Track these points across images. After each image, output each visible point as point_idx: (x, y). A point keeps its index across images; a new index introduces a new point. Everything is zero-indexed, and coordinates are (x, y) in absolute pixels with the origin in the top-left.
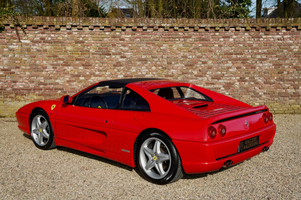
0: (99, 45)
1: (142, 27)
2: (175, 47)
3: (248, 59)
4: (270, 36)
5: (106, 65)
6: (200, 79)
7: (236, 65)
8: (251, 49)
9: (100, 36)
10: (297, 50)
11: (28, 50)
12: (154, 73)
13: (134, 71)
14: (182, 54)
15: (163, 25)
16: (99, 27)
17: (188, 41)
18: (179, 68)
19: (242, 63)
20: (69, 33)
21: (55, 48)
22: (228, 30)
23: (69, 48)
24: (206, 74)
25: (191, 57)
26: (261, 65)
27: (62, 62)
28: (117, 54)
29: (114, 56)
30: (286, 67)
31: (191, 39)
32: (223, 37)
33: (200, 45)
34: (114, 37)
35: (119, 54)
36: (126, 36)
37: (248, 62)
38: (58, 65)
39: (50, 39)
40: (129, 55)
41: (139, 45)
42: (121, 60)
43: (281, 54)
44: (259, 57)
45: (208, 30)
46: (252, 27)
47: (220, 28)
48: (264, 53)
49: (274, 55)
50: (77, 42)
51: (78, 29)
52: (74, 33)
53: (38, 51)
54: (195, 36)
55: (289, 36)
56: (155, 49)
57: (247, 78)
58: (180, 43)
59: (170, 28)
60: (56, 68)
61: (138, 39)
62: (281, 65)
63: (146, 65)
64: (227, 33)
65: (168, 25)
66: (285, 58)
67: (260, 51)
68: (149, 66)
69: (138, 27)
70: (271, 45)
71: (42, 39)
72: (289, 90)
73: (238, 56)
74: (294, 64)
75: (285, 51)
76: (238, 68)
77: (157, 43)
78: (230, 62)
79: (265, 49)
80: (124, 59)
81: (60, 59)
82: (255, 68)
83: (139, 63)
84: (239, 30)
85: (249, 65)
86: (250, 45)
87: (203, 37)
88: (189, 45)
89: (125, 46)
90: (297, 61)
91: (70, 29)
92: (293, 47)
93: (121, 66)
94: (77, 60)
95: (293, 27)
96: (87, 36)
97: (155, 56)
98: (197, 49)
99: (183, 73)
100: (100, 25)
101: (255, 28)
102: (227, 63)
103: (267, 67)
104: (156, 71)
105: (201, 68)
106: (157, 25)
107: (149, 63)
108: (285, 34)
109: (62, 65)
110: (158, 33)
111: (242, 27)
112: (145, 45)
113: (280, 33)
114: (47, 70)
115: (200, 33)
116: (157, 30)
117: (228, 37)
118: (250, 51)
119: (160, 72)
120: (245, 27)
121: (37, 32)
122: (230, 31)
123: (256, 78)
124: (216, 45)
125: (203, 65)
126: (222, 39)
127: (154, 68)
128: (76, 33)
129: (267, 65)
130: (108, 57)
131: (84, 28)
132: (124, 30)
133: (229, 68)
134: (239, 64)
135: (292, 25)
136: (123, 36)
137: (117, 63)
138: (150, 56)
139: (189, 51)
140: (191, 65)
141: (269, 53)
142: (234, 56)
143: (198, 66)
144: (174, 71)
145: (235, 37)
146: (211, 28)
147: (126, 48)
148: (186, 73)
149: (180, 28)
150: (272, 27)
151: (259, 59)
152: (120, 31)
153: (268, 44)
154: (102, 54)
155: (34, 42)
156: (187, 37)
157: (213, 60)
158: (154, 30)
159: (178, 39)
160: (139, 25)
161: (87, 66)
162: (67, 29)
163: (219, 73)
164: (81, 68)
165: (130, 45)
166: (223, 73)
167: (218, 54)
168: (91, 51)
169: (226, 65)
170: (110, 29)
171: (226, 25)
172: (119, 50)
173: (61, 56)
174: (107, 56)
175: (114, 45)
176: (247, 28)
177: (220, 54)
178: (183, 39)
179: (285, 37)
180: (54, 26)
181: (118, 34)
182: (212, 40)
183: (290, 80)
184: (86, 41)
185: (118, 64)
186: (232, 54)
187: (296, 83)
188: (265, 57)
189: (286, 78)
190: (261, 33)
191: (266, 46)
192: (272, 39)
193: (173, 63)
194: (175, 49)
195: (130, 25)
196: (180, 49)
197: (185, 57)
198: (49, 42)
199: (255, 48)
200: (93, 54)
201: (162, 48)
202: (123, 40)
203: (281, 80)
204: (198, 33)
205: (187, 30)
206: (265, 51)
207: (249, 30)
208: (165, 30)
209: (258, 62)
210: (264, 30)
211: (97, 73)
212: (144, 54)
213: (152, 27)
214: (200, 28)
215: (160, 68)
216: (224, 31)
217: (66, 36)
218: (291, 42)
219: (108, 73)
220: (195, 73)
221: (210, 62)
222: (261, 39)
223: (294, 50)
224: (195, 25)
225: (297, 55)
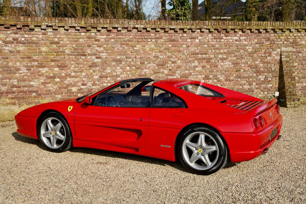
0: (74, 45)
1: (117, 28)
2: (147, 48)
3: (211, 59)
4: (230, 38)
5: (82, 65)
6: (170, 77)
7: (201, 64)
8: (214, 49)
9: (75, 37)
10: (251, 50)
11: (0, 51)
12: (129, 73)
13: (109, 71)
14: (154, 54)
15: (136, 26)
16: (74, 27)
17: (159, 42)
18: (152, 68)
19: (206, 62)
20: (43, 34)
21: (29, 49)
22: (194, 32)
23: (44, 49)
24: (175, 73)
25: (162, 57)
26: (222, 64)
27: (36, 63)
28: (92, 55)
29: (89, 57)
30: (243, 65)
31: (162, 40)
32: (191, 38)
33: (170, 46)
34: (89, 38)
35: (95, 54)
36: (101, 37)
37: (212, 61)
38: (33, 66)
39: (23, 39)
40: (104, 55)
41: (114, 46)
42: (96, 60)
43: (238, 53)
44: (220, 56)
45: (177, 32)
46: (215, 29)
47: (188, 29)
48: (225, 53)
49: (233, 55)
50: (52, 43)
51: (53, 29)
52: (49, 33)
53: (11, 52)
54: (165, 37)
55: (244, 38)
56: (129, 49)
57: (211, 76)
58: (152, 44)
59: (144, 29)
60: (30, 70)
61: (113, 40)
62: (238, 64)
63: (121, 65)
64: (194, 35)
65: (141, 26)
66: (242, 58)
67: (221, 51)
68: (124, 66)
69: (113, 28)
70: (230, 46)
71: (15, 39)
72: (245, 87)
73: (204, 56)
74: (249, 63)
75: (242, 51)
76: (203, 67)
77: (130, 43)
78: (196, 62)
79: (225, 49)
80: (99, 60)
81: (34, 60)
82: (217, 67)
83: (114, 63)
84: (203, 32)
85: (213, 64)
86: (213, 46)
87: (173, 38)
88: (160, 45)
89: (100, 47)
90: (251, 60)
91: (45, 30)
92: (247, 47)
93: (96, 66)
94: (52, 61)
95: (248, 29)
96: (62, 36)
97: (129, 56)
98: (168, 49)
99: (155, 73)
100: (76, 25)
101: (217, 30)
102: (194, 62)
103: (227, 66)
104: (130, 71)
105: (171, 68)
106: (132, 26)
107: (123, 63)
108: (241, 36)
109: (36, 66)
110: (132, 34)
111: (206, 29)
112: (119, 46)
113: (237, 35)
114: (20, 72)
115: (170, 35)
116: (131, 31)
117: (195, 38)
118: (213, 51)
119: (134, 72)
120: (209, 29)
121: (9, 32)
122: (196, 33)
123: (218, 76)
124: (184, 46)
125: (173, 65)
126: (189, 40)
127: (128, 68)
128: (51, 34)
129: (227, 64)
130: (84, 57)
131: (59, 29)
132: (99, 31)
133: (195, 67)
134: (204, 63)
135: (248, 28)
136: (98, 37)
137: (92, 64)
138: (125, 56)
139: (160, 52)
140: (162, 65)
141: (228, 53)
142: (200, 56)
143: (169, 65)
144: (147, 70)
145: (200, 38)
146: (180, 29)
147: (102, 49)
148: (158, 73)
149: (152, 29)
150: (232, 29)
151: (221, 59)
152: (96, 31)
153: (228, 45)
154: (78, 55)
155: (6, 43)
156: (158, 38)
157: (181, 60)
158: (128, 31)
159: (150, 40)
160: (114, 26)
161: (62, 67)
162: (42, 29)
163: (187, 72)
164: (57, 69)
165: (105, 46)
166: (190, 71)
167: (186, 54)
168: (67, 51)
169: (193, 64)
170: (85, 30)
171: (193, 27)
172: (94, 51)
173: (35, 58)
174: (82, 57)
175: (89, 46)
176: (211, 30)
177: (188, 54)
178: (154, 40)
179: (242, 38)
180: (28, 26)
181: (93, 34)
182: (180, 41)
183: (246, 78)
184: (62, 42)
185: (94, 65)
186: (198, 54)
187: (251, 80)
188: (226, 57)
189: (243, 75)
190: (222, 35)
191: (226, 46)
192: (231, 41)
193: (146, 63)
194: (148, 49)
195: (105, 26)
196: (152, 50)
197: (157, 57)
198: (23, 43)
199: (217, 49)
200: (68, 55)
201: (135, 48)
202: (98, 40)
203: (239, 77)
204: (168, 35)
205: (158, 31)
206: (226, 51)
207: (212, 32)
208: (138, 31)
209: (220, 61)
210: (224, 31)
211: (73, 74)
212: (118, 55)
213: (127, 28)
214: (171, 29)
215: (134, 68)
216: (191, 33)
217: (41, 36)
218: (246, 43)
219: (83, 74)
220: (166, 72)
221: (179, 62)
222: (222, 40)
223: (249, 50)
224: (166, 27)
225: (251, 54)
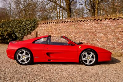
6: (79, 39)
8: (95, 28)
10: (113, 28)
11: (43, 29)
19: (92, 33)
24: (81, 37)
37: (94, 33)
40: (61, 30)
49: (104, 31)
52: (50, 24)
57: (94, 39)
62: (107, 35)
64: (87, 22)
71: (45, 26)
72: (111, 46)
73: (91, 31)
75: (108, 29)
76: (91, 35)
77: (67, 26)
80: (60, 32)
81: (48, 32)
82: (97, 35)
88: (76, 27)
89: (60, 28)
90: (113, 33)
92: (111, 27)
96: (52, 25)
97: (67, 31)
98: (78, 28)
99: (74, 37)
107: (66, 33)
113: (106, 21)
117: (87, 24)
123: (97, 40)
125: (80, 34)
129: (101, 34)
130: (57, 31)
137: (58, 33)
140: (76, 34)
141: (102, 30)
143: (78, 34)
144: (72, 36)
150: (102, 19)
151: (98, 32)
153: (101, 26)
154: (55, 30)
155: (44, 27)
156: (75, 24)
158: (67, 22)
159: (73, 25)
166: (86, 37)
177: (85, 30)
179: (108, 23)
181: (59, 24)
182: (82, 25)
183: (111, 41)
186: (89, 30)
187: (114, 42)
188: (100, 31)
189: (109, 40)
190: (99, 22)
193: (72, 33)
196: (73, 28)
197: (75, 31)
199: (97, 28)
201: (69, 28)
202: (60, 26)
204: (78, 23)
206: (100, 29)
210: (99, 20)
218: (111, 25)
220: (78, 36)
222: (99, 24)
225: (113, 30)
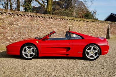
0: (9, 21)
3: (52, 28)
4: (57, 21)
5: (12, 29)
6: (41, 34)
9: (10, 17)
12: (28, 32)
13: (21, 31)
14: (36, 25)
17: (37, 21)
18: (35, 30)
24: (42, 32)
25: (38, 26)
28: (16, 25)
29: (14, 25)
30: (60, 30)
40: (20, 25)
42: (17, 27)
44: (54, 27)
48: (56, 26)
50: (1, 19)
51: (2, 14)
54: (39, 19)
56: (28, 23)
58: (35, 22)
59: (33, 16)
63: (25, 29)
64: (47, 19)
66: (60, 28)
69: (23, 15)
73: (50, 27)
74: (62, 29)
78: (48, 28)
79: (56, 24)
80: (18, 27)
83: (23, 28)
84: (50, 18)
86: (53, 23)
94: (1, 26)
97: (28, 26)
100: (10, 13)
101: (54, 18)
105: (41, 30)
106: (29, 15)
108: (60, 20)
110: (29, 18)
112: (25, 22)
115: (41, 19)
120: (52, 18)
124: (45, 23)
126: (46, 21)
127: (28, 30)
128: (0, 15)
130: (12, 25)
131: (4, 14)
132: (18, 16)
134: (50, 29)
135: (61, 18)
138: (26, 26)
144: (33, 31)
145: (49, 20)
146: (44, 17)
147: (19, 23)
148: (37, 32)
150: (57, 18)
159: (34, 20)
161: (4, 29)
164: (2, 30)
165: (20, 21)
168: (6, 23)
170: (13, 15)
171: (47, 16)
175: (15, 21)
181: (16, 17)
183: (61, 34)
185: (16, 29)
186: (48, 26)
193: (33, 28)
195: (21, 14)
202: (18, 19)
203: (59, 34)
205: (37, 17)
208: (31, 17)
209: (54, 29)
211: (8, 32)
212: (24, 25)
214: (41, 17)
218: (61, 23)
219: (12, 32)
220: (39, 32)
221: (43, 28)
222: (55, 22)
223: (62, 25)
225: (62, 27)
